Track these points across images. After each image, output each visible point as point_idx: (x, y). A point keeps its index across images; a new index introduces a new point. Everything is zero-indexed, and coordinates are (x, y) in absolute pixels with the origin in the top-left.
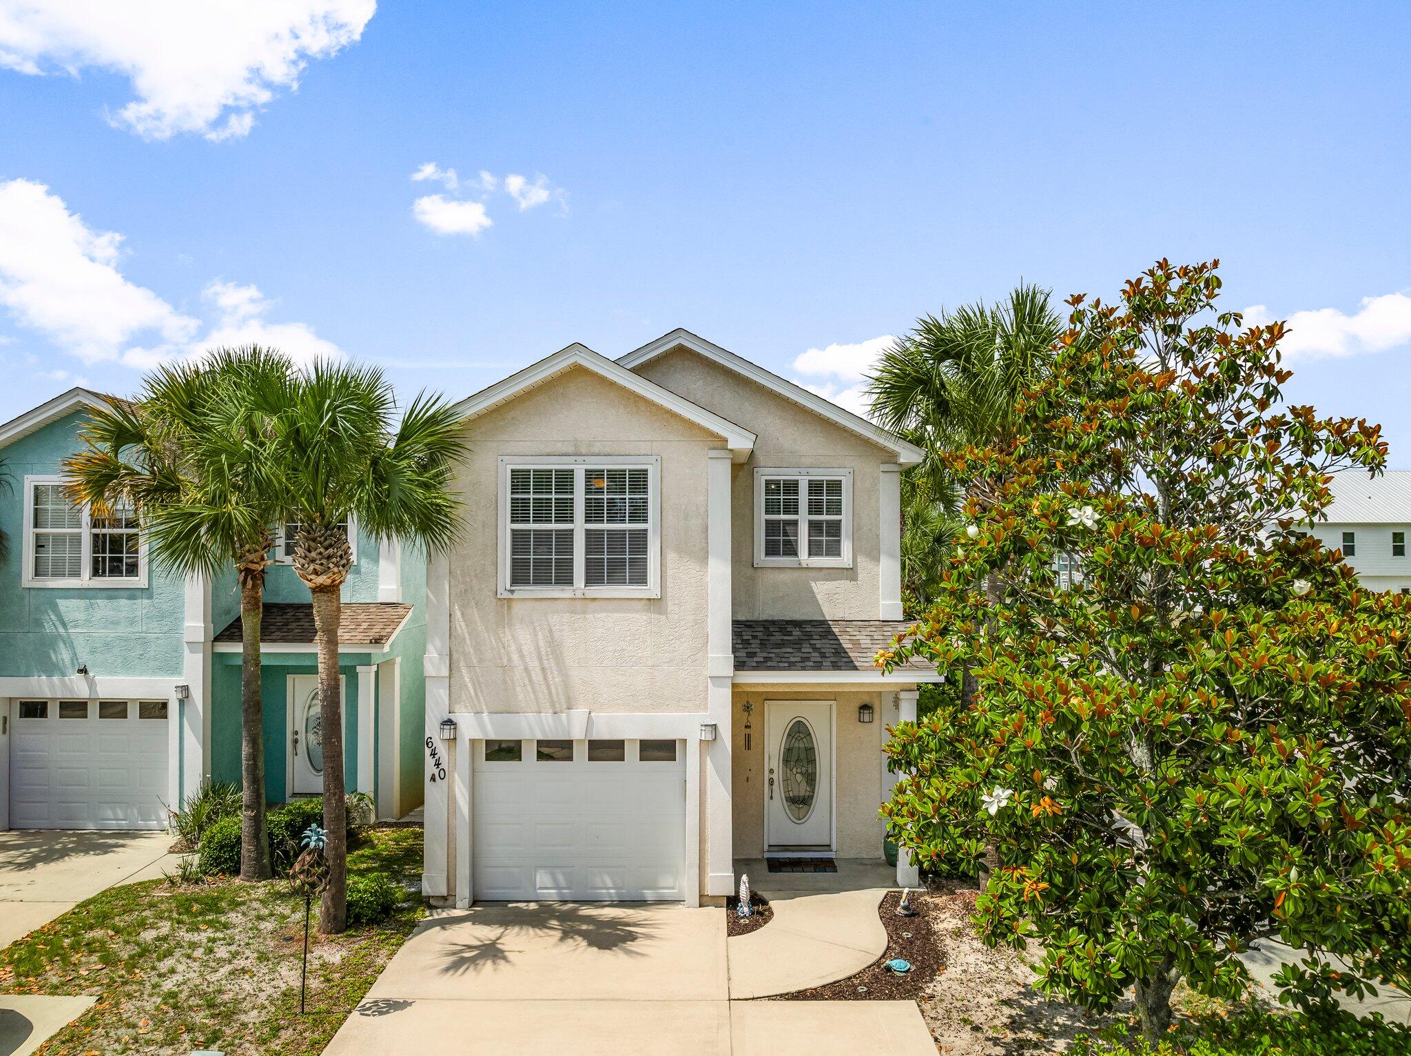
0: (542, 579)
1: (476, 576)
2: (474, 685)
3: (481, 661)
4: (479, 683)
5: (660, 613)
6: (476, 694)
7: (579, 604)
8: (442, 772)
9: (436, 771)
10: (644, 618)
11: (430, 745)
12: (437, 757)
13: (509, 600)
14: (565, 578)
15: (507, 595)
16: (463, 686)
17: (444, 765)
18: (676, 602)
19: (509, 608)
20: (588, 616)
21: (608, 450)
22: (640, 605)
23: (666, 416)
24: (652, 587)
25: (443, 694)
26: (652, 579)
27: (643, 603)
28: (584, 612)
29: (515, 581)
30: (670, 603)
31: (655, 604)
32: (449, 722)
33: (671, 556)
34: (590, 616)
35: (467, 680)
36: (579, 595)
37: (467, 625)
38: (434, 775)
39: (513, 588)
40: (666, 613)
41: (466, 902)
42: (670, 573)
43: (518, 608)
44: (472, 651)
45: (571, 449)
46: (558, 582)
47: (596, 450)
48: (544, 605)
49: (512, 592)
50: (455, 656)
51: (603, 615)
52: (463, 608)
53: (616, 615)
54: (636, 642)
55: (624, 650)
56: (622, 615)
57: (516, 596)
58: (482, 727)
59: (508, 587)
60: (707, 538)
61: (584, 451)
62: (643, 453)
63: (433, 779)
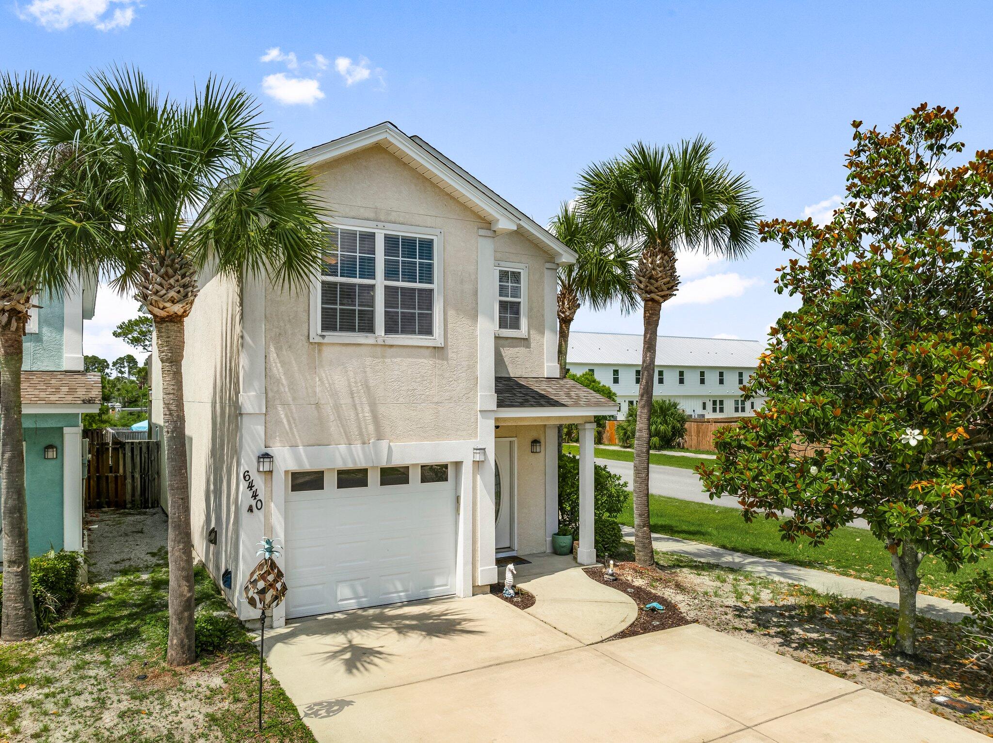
0: (348, 327)
1: (290, 321)
2: (288, 421)
3: (294, 399)
4: (294, 419)
5: (443, 359)
6: (291, 429)
7: (379, 349)
8: (259, 503)
9: (253, 503)
10: (430, 362)
11: (247, 478)
12: (254, 489)
13: (319, 344)
14: (368, 327)
15: (318, 340)
16: (279, 422)
17: (261, 496)
18: (455, 350)
19: (320, 351)
20: (386, 360)
21: (401, 220)
22: (427, 352)
23: (446, 197)
24: (437, 337)
25: (260, 429)
26: (437, 331)
27: (429, 350)
28: (384, 357)
29: (325, 328)
30: (450, 351)
31: (439, 351)
32: (266, 456)
33: (451, 313)
34: (388, 360)
35: (283, 416)
36: (380, 342)
37: (282, 367)
38: (251, 506)
39: (324, 334)
40: (447, 360)
41: (283, 621)
42: (450, 326)
43: (328, 353)
44: (287, 390)
45: (371, 215)
46: (361, 330)
47: (392, 217)
48: (350, 349)
49: (323, 337)
50: (270, 394)
51: (398, 360)
52: (279, 349)
53: (410, 360)
54: (425, 383)
55: (415, 389)
56: (414, 360)
57: (326, 340)
58: (297, 459)
59: (319, 331)
60: (476, 300)
61: (382, 218)
62: (429, 226)
63: (250, 509)
